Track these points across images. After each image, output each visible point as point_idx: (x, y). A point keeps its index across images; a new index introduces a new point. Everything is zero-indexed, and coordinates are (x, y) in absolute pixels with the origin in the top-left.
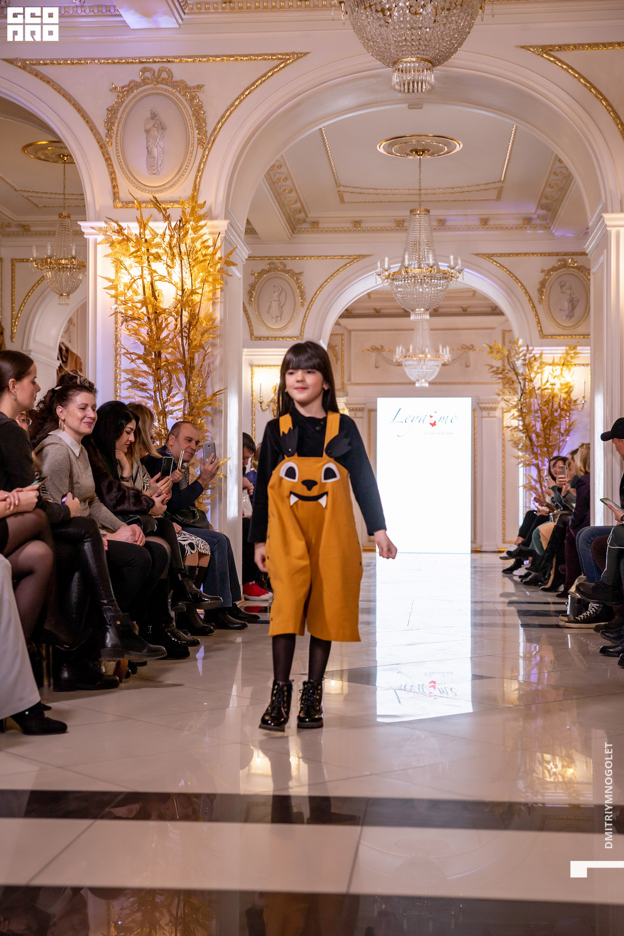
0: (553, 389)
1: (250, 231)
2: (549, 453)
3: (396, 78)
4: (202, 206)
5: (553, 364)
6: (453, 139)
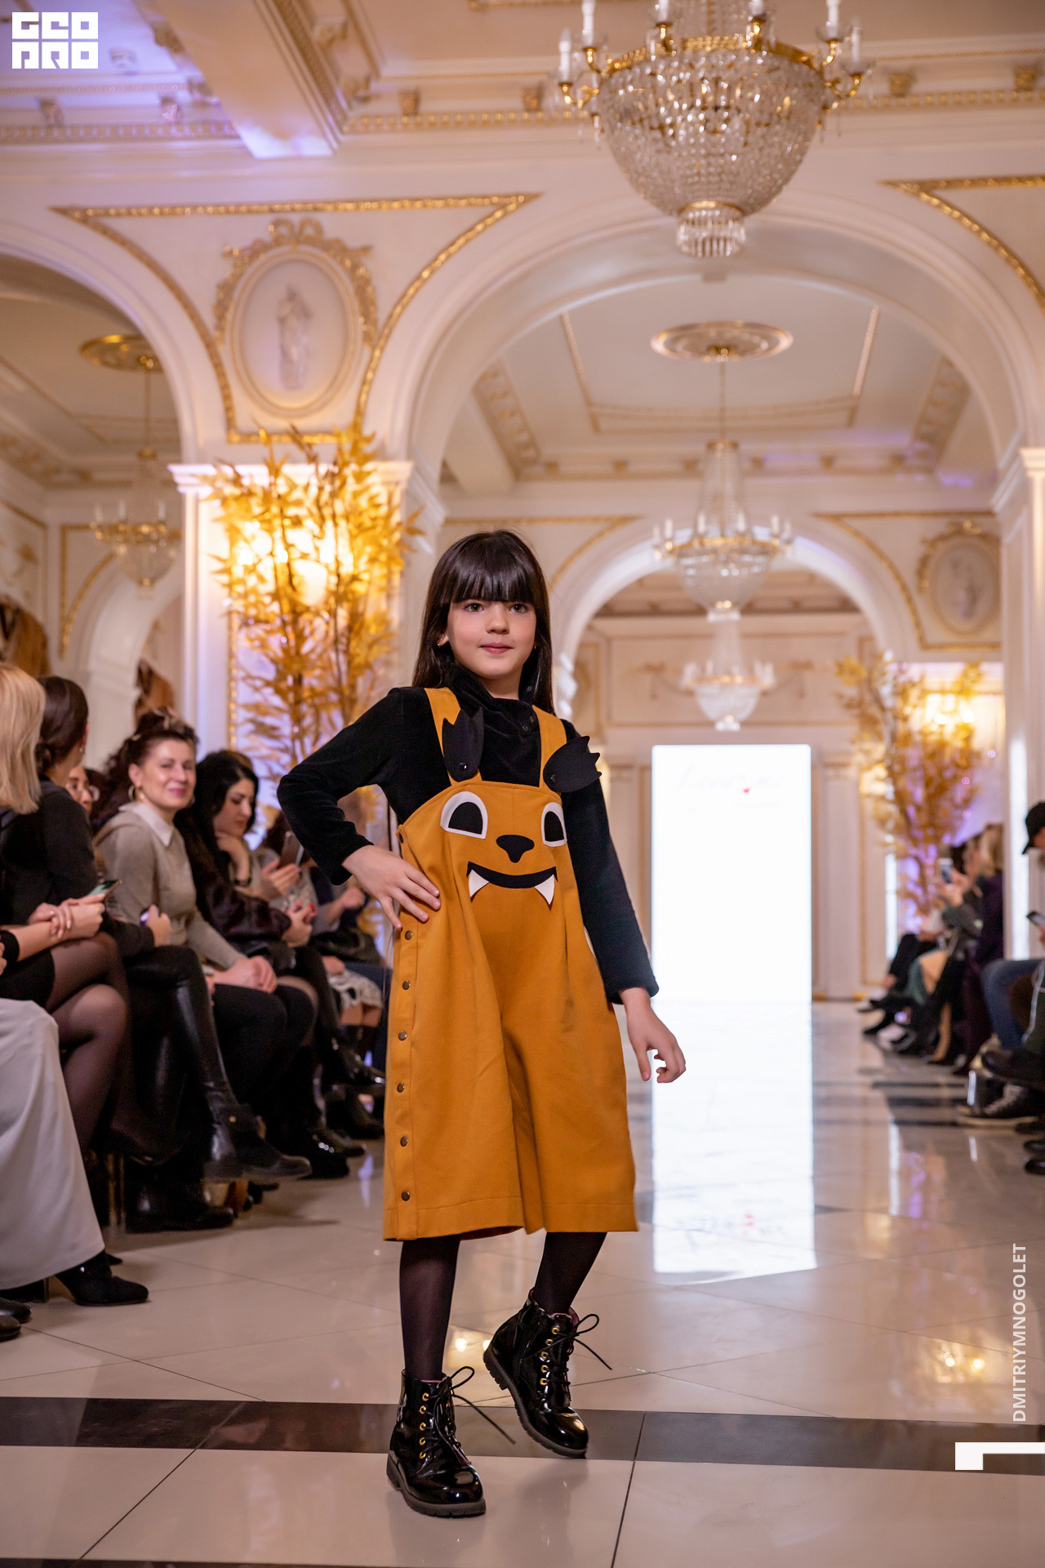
0: (941, 734)
1: (447, 477)
2: (937, 839)
3: (682, 234)
4: (369, 440)
5: (943, 692)
6: (775, 329)
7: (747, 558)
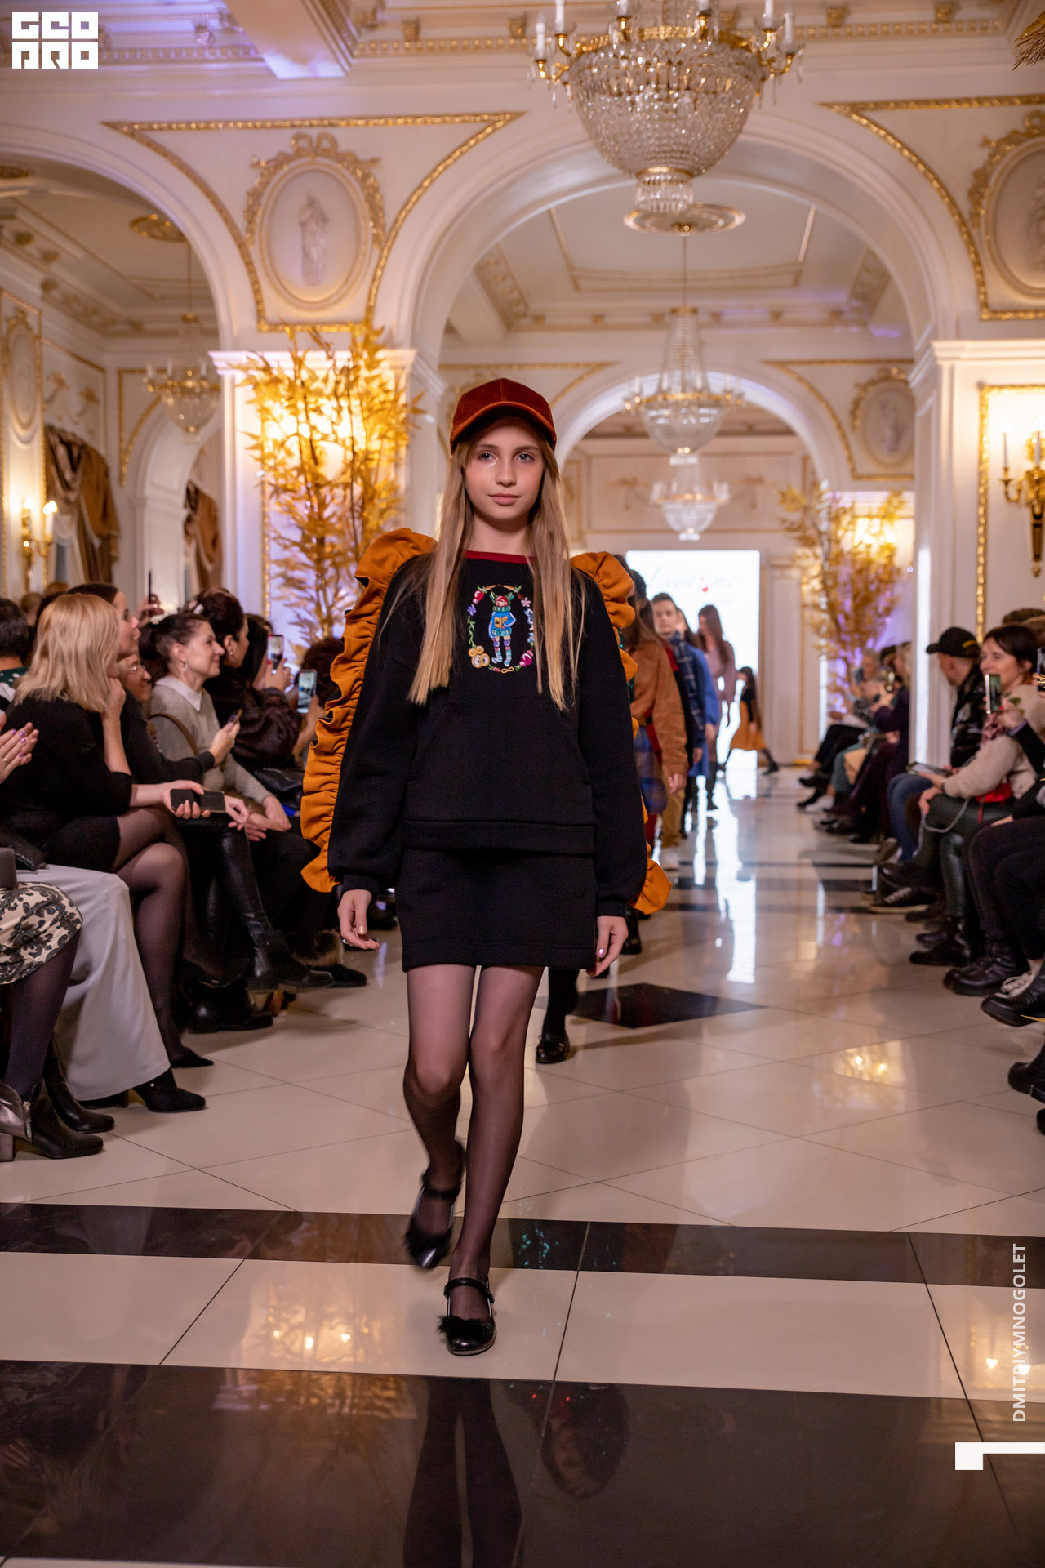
0: (868, 553)
2: (862, 644)
3: (640, 194)
4: (378, 333)
5: (870, 516)
6: (730, 209)
7: (703, 411)
